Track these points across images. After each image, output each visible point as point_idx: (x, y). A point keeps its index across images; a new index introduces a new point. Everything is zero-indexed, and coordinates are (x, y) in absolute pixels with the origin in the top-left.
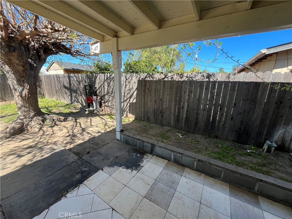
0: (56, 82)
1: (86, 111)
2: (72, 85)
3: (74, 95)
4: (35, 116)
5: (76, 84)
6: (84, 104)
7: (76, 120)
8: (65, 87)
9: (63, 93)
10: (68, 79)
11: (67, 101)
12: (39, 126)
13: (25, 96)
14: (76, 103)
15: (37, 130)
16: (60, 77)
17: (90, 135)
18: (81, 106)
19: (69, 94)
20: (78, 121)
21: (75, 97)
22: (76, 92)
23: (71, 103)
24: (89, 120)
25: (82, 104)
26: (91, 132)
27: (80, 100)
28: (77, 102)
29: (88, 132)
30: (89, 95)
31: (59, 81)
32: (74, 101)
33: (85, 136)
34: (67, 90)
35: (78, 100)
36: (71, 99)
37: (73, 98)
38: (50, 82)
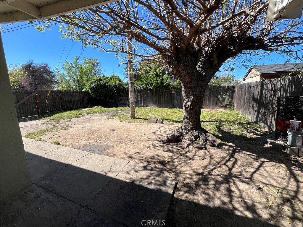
0: (246, 92)
1: (267, 142)
2: (264, 96)
3: (262, 110)
4: (192, 129)
5: (269, 95)
6: (274, 129)
7: (234, 151)
8: (254, 99)
9: (250, 107)
10: (260, 88)
11: (251, 118)
12: (188, 142)
13: (188, 107)
14: (262, 124)
15: (185, 145)
16: (252, 85)
17: (226, 199)
18: (267, 130)
19: (257, 108)
20: (236, 155)
21: (264, 114)
22: (266, 107)
23: (256, 122)
24: (256, 164)
25: (270, 128)
26: (236, 193)
27: (268, 121)
28: (264, 122)
29: (233, 189)
30: (282, 116)
31: (250, 91)
32: (261, 120)
33: (218, 194)
34: (255, 104)
35: (266, 119)
36: (258, 116)
37: (260, 116)
38: (241, 92)
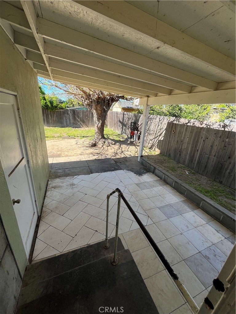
0: (115, 117)
1: (128, 141)
2: (125, 120)
3: (124, 128)
4: (101, 138)
5: (126, 120)
6: (129, 136)
7: (120, 145)
8: (120, 122)
9: (118, 126)
10: (122, 116)
11: (119, 132)
12: (102, 145)
13: (99, 127)
14: (124, 135)
15: (101, 146)
16: (118, 114)
17: (124, 155)
18: (127, 137)
19: (121, 127)
20: (121, 146)
21: (125, 130)
22: (125, 126)
23: (121, 134)
24: (128, 147)
25: (128, 136)
26: (126, 154)
27: (127, 133)
28: (125, 133)
30: (132, 130)
31: (117, 117)
32: (124, 132)
34: (120, 124)
35: (126, 132)
36: (122, 131)
37: (123, 130)
38: (112, 117)
